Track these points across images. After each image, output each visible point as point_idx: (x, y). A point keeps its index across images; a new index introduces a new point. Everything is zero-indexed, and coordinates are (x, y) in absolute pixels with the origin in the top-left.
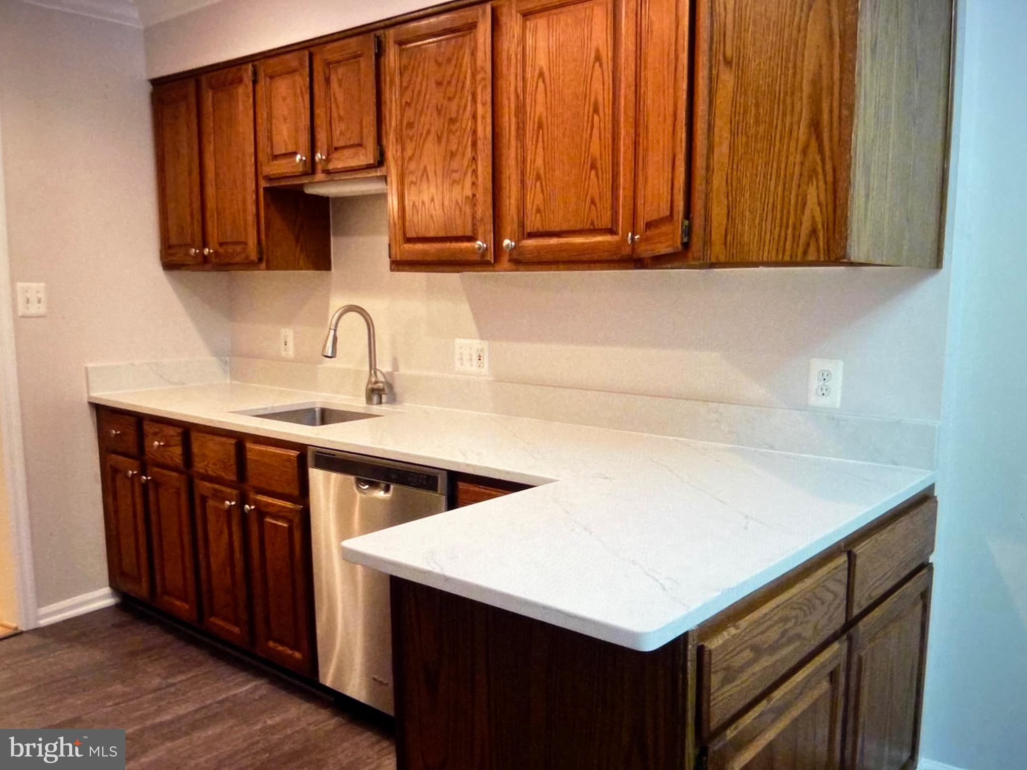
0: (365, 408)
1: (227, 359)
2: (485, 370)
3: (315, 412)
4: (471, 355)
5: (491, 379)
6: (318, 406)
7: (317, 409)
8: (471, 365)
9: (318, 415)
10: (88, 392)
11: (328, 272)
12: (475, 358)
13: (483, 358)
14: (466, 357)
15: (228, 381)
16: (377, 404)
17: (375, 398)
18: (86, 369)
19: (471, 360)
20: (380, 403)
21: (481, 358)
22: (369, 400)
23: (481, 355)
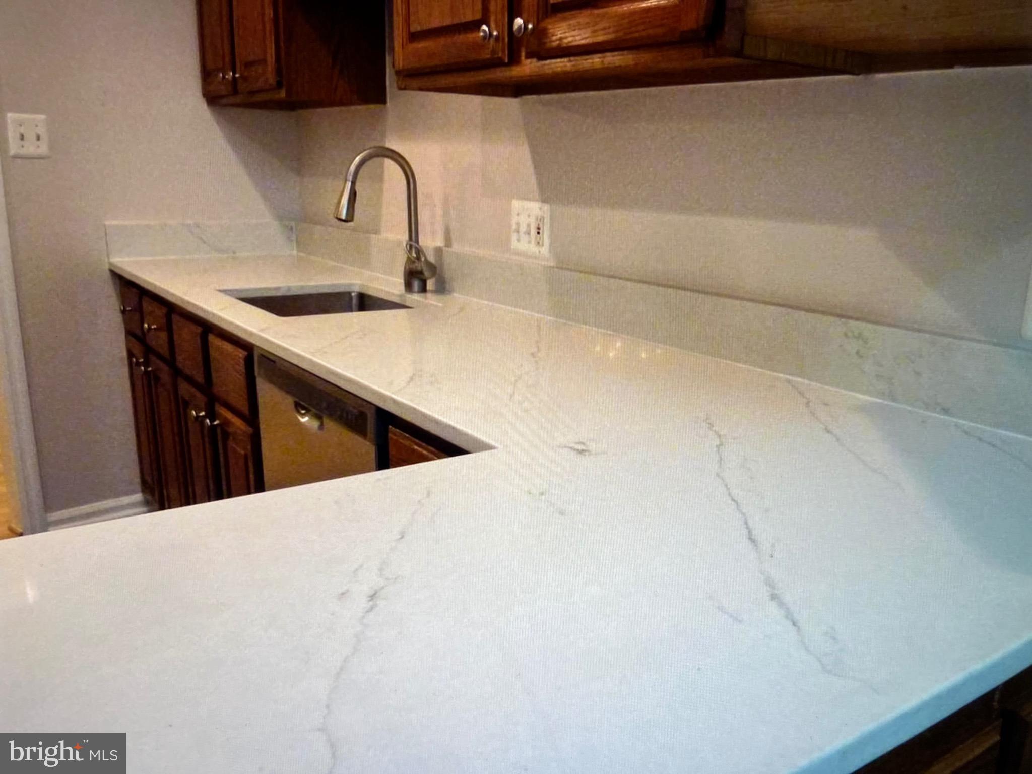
0: (401, 296)
1: (293, 224)
2: (545, 250)
3: (351, 298)
4: (529, 225)
5: (552, 264)
6: (356, 289)
7: (353, 294)
8: (530, 242)
9: (355, 302)
10: (108, 256)
11: (382, 106)
12: (533, 231)
13: (543, 232)
14: (523, 229)
15: (295, 252)
16: (419, 292)
17: (416, 284)
18: (105, 226)
19: (529, 234)
20: (423, 290)
21: (541, 231)
22: (408, 286)
23: (541, 226)
